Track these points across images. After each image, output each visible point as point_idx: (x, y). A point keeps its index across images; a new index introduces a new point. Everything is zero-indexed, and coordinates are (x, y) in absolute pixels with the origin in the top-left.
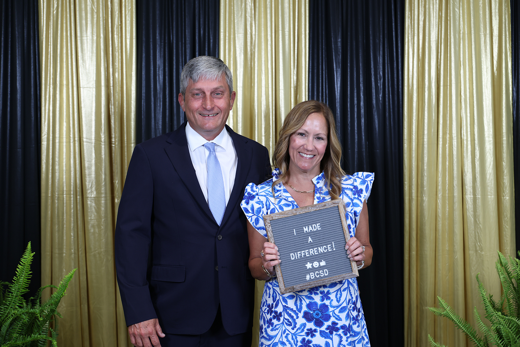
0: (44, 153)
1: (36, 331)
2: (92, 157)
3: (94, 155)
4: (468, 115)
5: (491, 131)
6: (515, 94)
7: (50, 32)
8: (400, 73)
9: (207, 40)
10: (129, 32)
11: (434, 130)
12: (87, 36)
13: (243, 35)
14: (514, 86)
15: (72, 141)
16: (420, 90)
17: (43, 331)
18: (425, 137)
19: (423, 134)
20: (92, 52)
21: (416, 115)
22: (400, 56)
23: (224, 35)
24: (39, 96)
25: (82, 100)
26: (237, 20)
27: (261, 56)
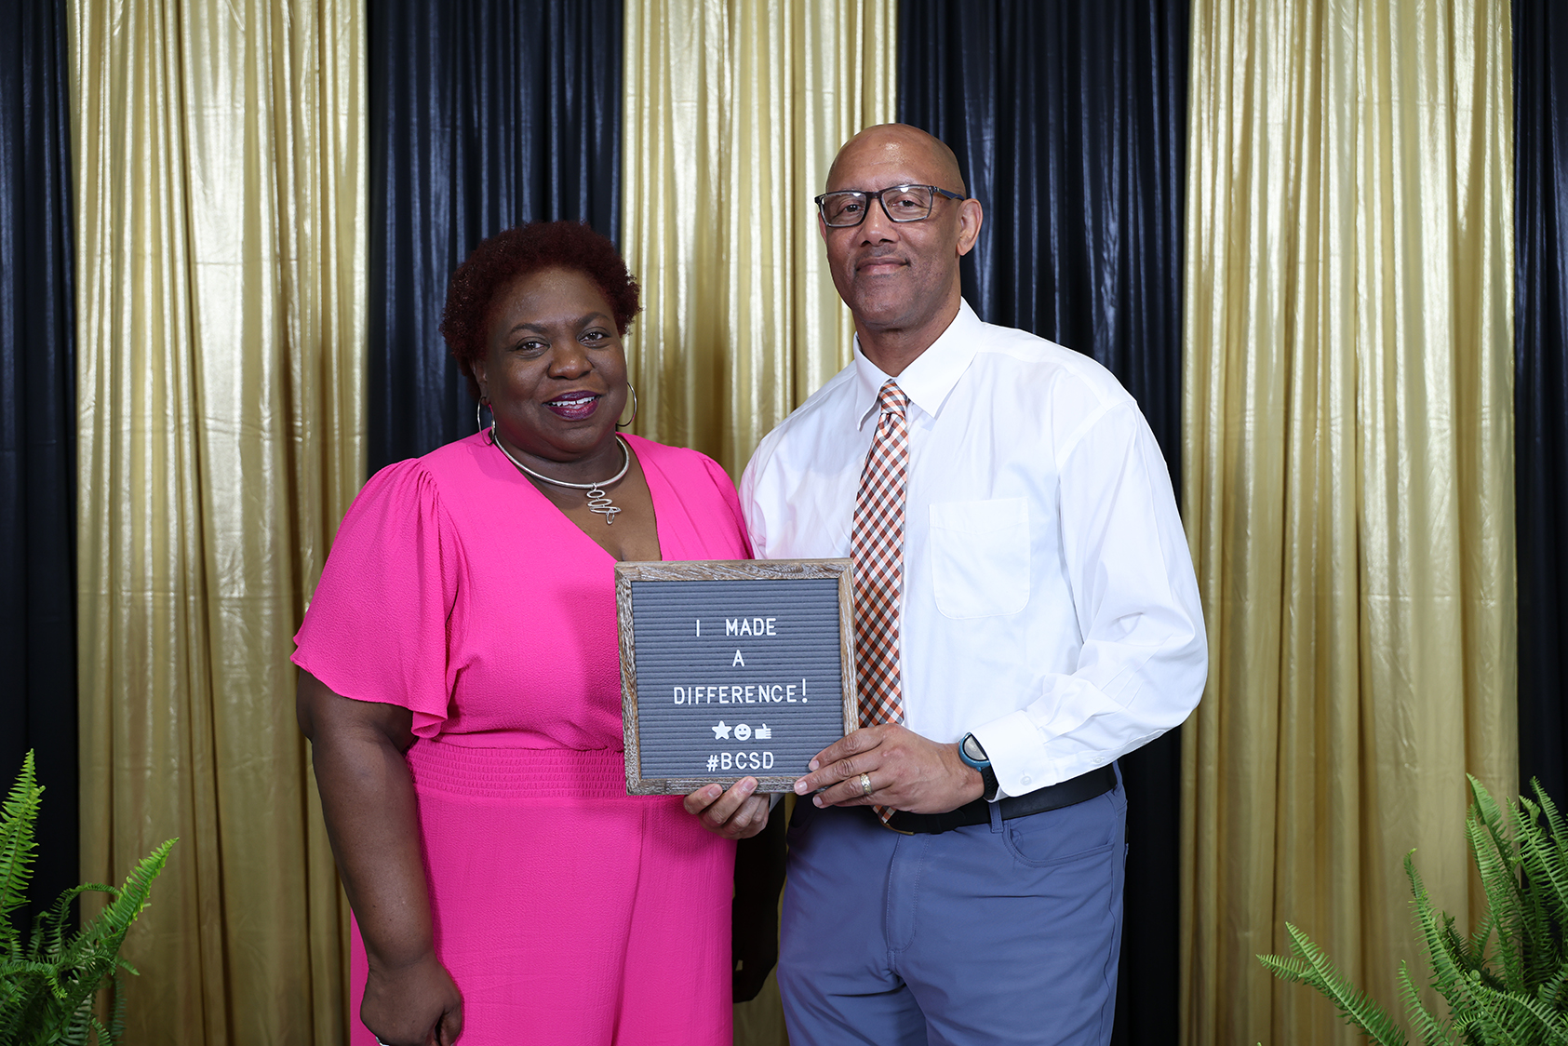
0: (86, 462)
1: (51, 1025)
2: (233, 476)
3: (238, 469)
4: (1379, 351)
5: (1445, 402)
6: (1523, 289)
7: (102, 92)
8: (1174, 222)
9: (584, 118)
10: (347, 93)
11: (1274, 396)
12: (216, 107)
13: (695, 104)
14: (1519, 264)
15: (170, 426)
16: (1234, 274)
18: (1247, 419)
19: (1243, 410)
20: (233, 156)
21: (1221, 351)
22: (1173, 171)
23: (638, 104)
24: (68, 290)
25: (202, 303)
26: (677, 60)
27: (750, 170)
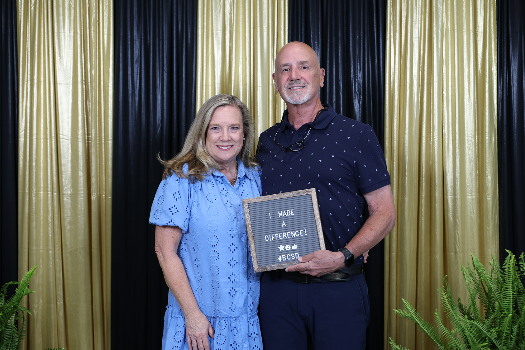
0: (21, 149)
2: (69, 154)
3: (70, 151)
4: (450, 113)
6: (500, 93)
7: (27, 28)
8: (382, 70)
9: (184, 36)
10: (107, 28)
11: (415, 128)
12: (64, 33)
13: (221, 31)
14: (499, 84)
15: (48, 137)
16: (402, 87)
17: (8, 327)
18: (406, 136)
19: (405, 133)
20: (69, 49)
21: (397, 113)
22: (381, 53)
23: (202, 31)
24: (16, 92)
25: (59, 97)
26: (215, 17)
27: (239, 53)
